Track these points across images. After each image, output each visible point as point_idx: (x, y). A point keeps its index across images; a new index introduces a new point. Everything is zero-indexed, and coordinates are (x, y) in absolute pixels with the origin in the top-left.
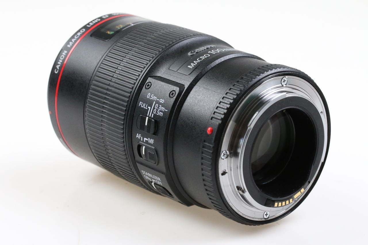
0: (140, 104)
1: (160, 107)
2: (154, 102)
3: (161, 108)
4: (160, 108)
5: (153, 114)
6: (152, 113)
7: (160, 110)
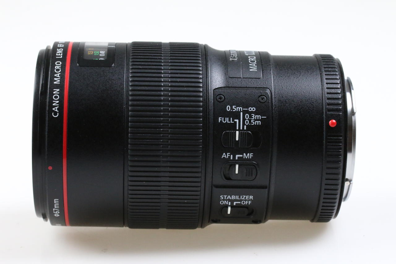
0: (220, 120)
1: (253, 115)
2: (242, 113)
3: (255, 117)
4: (253, 117)
5: (245, 126)
6: (244, 124)
7: (254, 119)
